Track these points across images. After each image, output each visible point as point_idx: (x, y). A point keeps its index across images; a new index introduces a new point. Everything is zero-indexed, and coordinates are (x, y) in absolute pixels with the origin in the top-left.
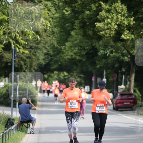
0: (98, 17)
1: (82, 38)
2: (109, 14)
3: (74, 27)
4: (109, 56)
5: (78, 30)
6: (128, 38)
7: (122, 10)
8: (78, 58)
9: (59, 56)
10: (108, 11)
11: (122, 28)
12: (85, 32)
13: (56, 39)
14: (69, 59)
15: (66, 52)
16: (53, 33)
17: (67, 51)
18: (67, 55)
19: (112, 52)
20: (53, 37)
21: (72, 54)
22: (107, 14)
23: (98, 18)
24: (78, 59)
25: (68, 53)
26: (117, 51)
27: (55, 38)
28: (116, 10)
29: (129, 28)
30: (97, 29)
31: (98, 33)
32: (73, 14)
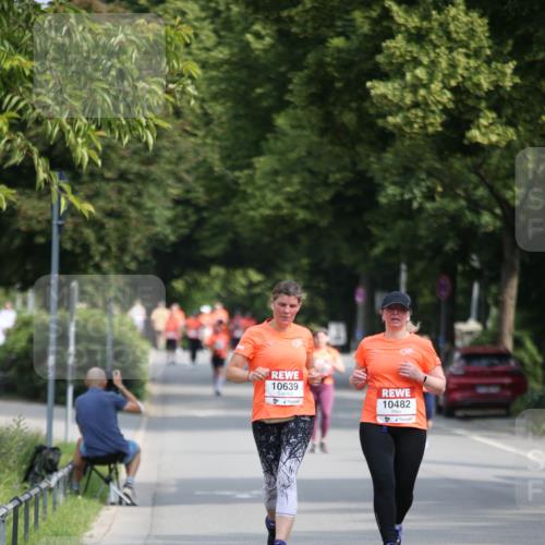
0: (380, 58)
1: (315, 139)
2: (422, 47)
3: (288, 97)
4: (421, 209)
5: (303, 108)
6: (494, 138)
7: (472, 33)
8: (302, 215)
9: (231, 208)
10: (418, 37)
11: (470, 102)
12: (328, 117)
13: (217, 143)
14: (266, 219)
15: (258, 193)
16: (207, 119)
17: (260, 188)
18: (259, 206)
19: (430, 195)
20: (205, 137)
21: (278, 199)
22: (414, 49)
23: (377, 65)
24: (303, 221)
25: (263, 197)
26: (449, 192)
27: (215, 138)
28: (448, 34)
29: (498, 100)
30: (373, 104)
31: (380, 122)
32: (280, 48)
